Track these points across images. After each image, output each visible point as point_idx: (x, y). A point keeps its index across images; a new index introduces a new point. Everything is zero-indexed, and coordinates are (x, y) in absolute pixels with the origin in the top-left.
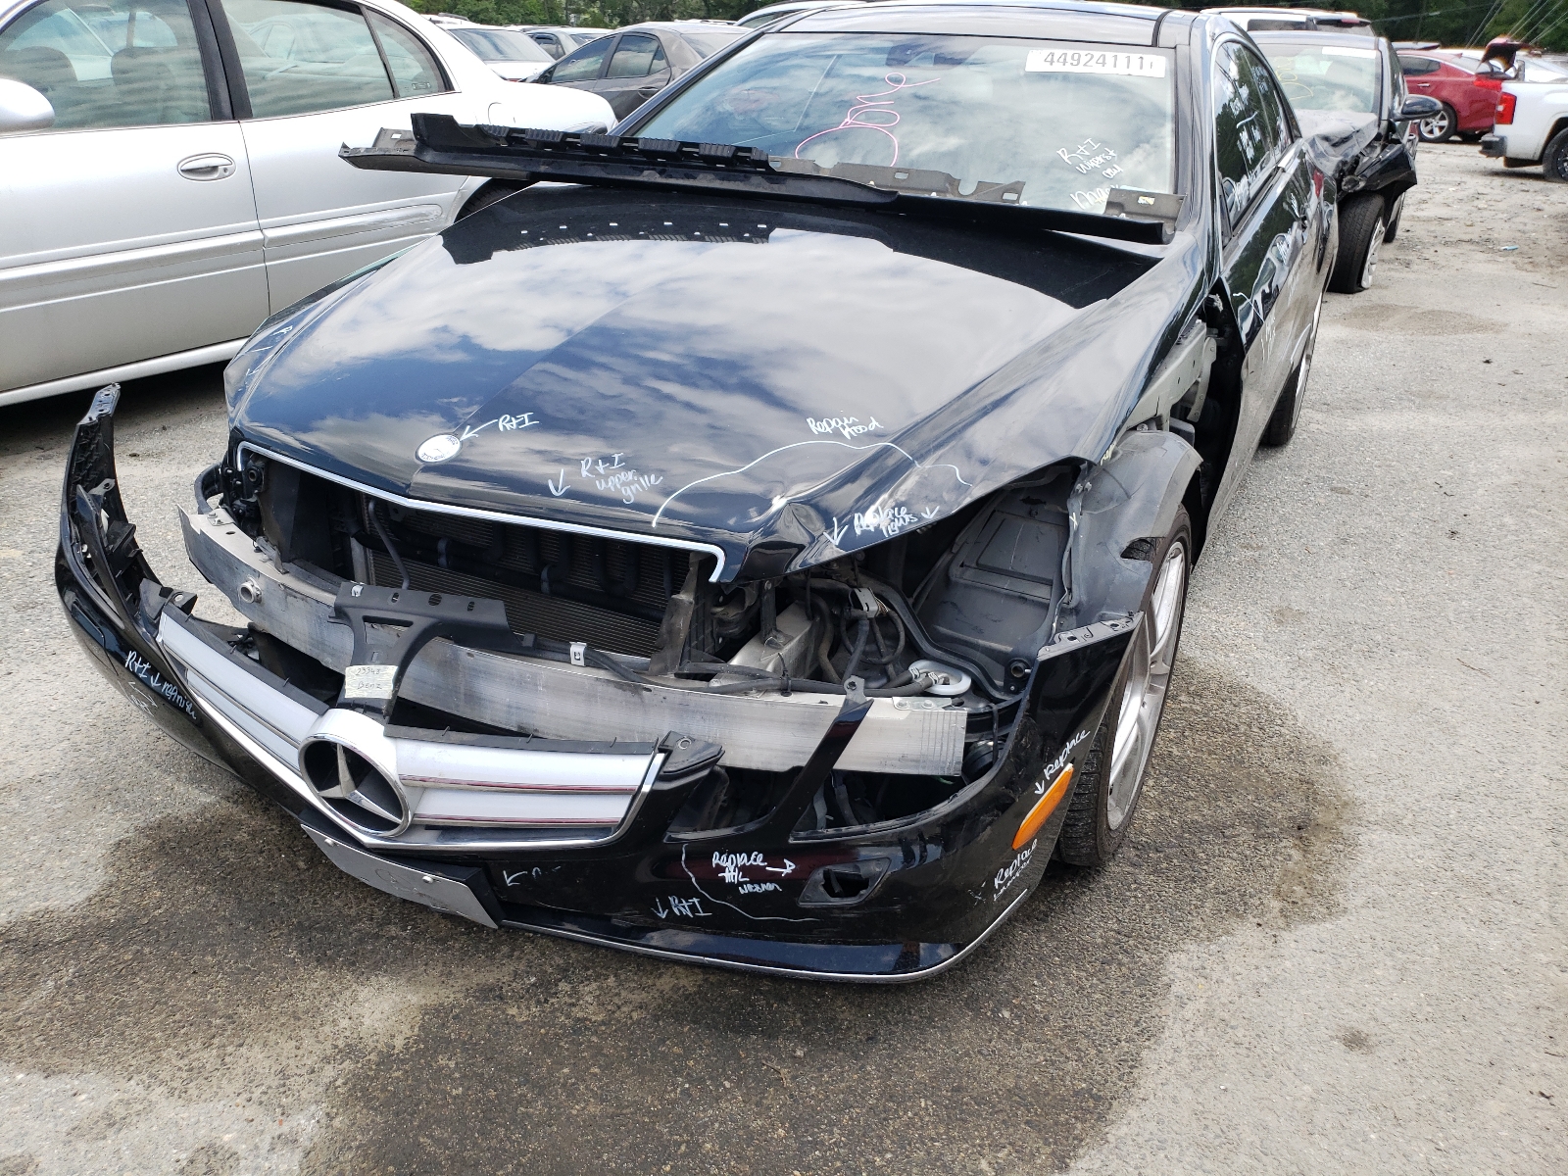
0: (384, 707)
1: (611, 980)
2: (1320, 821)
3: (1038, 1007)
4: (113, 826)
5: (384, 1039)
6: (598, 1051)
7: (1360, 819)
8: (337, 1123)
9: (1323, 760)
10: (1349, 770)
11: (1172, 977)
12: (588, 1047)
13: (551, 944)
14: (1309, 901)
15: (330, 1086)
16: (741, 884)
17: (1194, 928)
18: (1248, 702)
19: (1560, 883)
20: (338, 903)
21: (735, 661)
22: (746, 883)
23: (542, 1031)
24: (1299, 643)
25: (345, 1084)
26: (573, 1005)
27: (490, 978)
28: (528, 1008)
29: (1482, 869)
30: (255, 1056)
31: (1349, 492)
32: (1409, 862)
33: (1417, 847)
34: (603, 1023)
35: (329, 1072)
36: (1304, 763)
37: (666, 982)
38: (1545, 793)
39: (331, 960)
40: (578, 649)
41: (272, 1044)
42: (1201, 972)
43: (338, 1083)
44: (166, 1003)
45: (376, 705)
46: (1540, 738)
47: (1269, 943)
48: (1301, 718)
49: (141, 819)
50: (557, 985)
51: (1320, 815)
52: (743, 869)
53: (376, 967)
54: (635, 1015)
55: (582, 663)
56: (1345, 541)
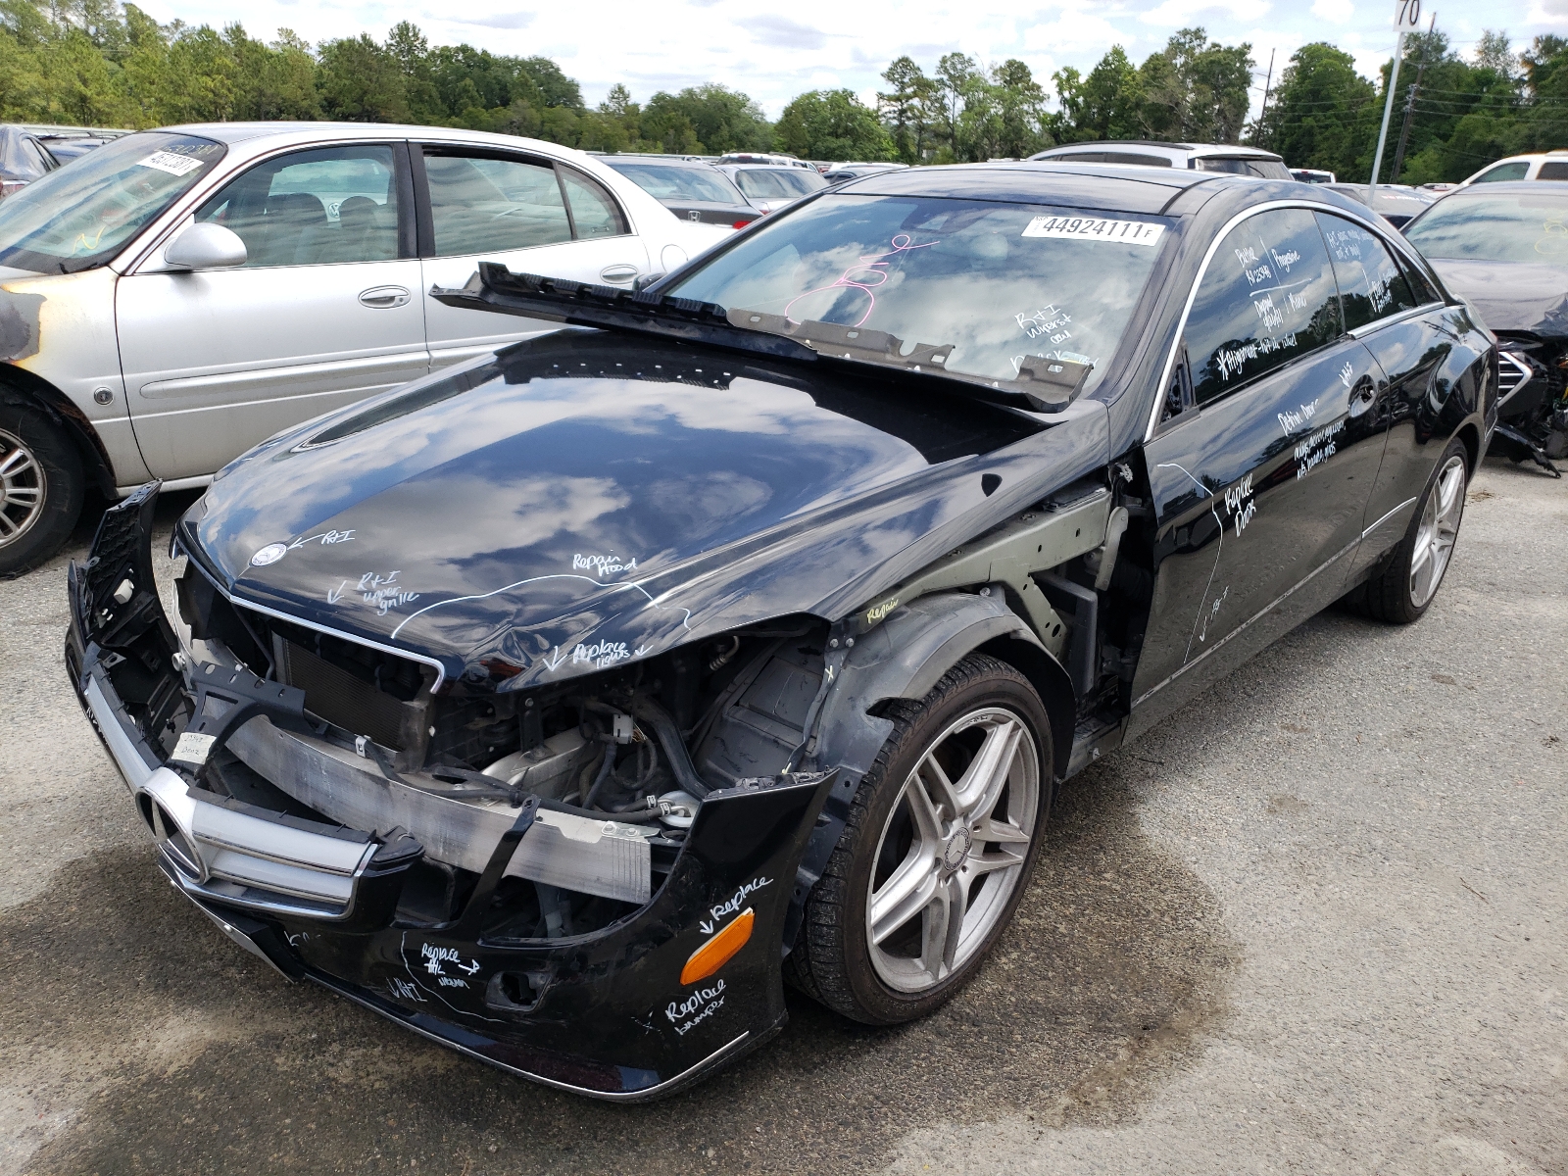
0: (196, 771)
1: (377, 1051)
2: (1174, 1025)
3: (746, 1153)
4: (77, 847)
5: (162, 1063)
6: (325, 1109)
7: (1222, 1030)
8: (81, 1127)
9: (1223, 962)
10: (1246, 977)
11: (902, 1151)
12: (320, 1104)
13: (349, 1008)
14: (1104, 1104)
15: (97, 1095)
16: (440, 976)
17: (959, 1108)
18: (1179, 889)
19: (1415, 1139)
20: (204, 941)
21: (487, 772)
22: (442, 976)
23: (292, 1082)
24: (1279, 836)
25: (108, 1095)
26: (332, 1065)
27: (280, 1027)
28: (294, 1060)
29: (1329, 1107)
30: (56, 1060)
31: (1452, 682)
32: (1248, 1086)
33: (1270, 1070)
34: (346, 1086)
35: (104, 1082)
36: (1198, 961)
37: (421, 1062)
38: (1466, 1039)
39: (167, 988)
40: (360, 741)
41: (76, 1050)
42: (936, 1154)
43: (103, 1094)
44: (22, 1000)
45: (190, 768)
46: (1503, 979)
47: (1030, 1139)
48: (1228, 913)
49: (100, 844)
50: (330, 1044)
51: (1179, 1018)
52: (443, 963)
53: (197, 1002)
54: (377, 1085)
55: (363, 754)
56: (1411, 734)
